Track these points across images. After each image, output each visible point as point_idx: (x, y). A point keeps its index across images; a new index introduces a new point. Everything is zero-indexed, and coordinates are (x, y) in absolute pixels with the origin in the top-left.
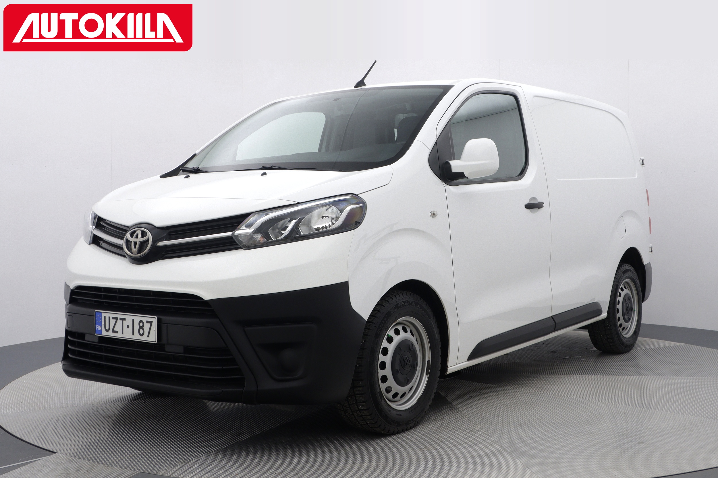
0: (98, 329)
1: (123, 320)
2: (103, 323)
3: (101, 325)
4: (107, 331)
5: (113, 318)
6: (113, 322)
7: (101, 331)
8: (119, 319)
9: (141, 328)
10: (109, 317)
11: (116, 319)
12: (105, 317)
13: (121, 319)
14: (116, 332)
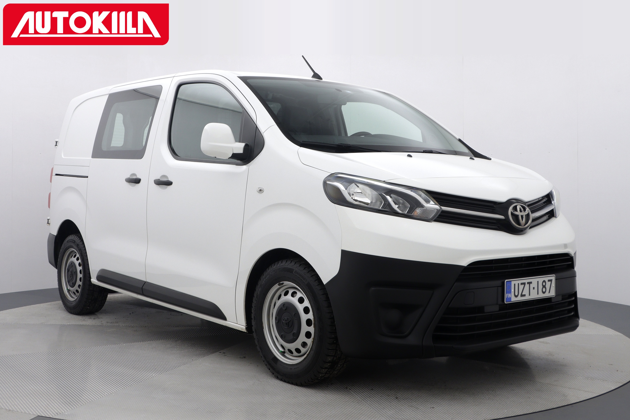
0: (507, 297)
1: (530, 283)
2: (513, 290)
3: (510, 292)
4: (516, 296)
5: (522, 284)
6: (521, 287)
7: (510, 298)
8: (526, 283)
9: (544, 287)
10: (518, 284)
11: (524, 284)
12: (515, 284)
13: (528, 283)
14: (524, 295)
